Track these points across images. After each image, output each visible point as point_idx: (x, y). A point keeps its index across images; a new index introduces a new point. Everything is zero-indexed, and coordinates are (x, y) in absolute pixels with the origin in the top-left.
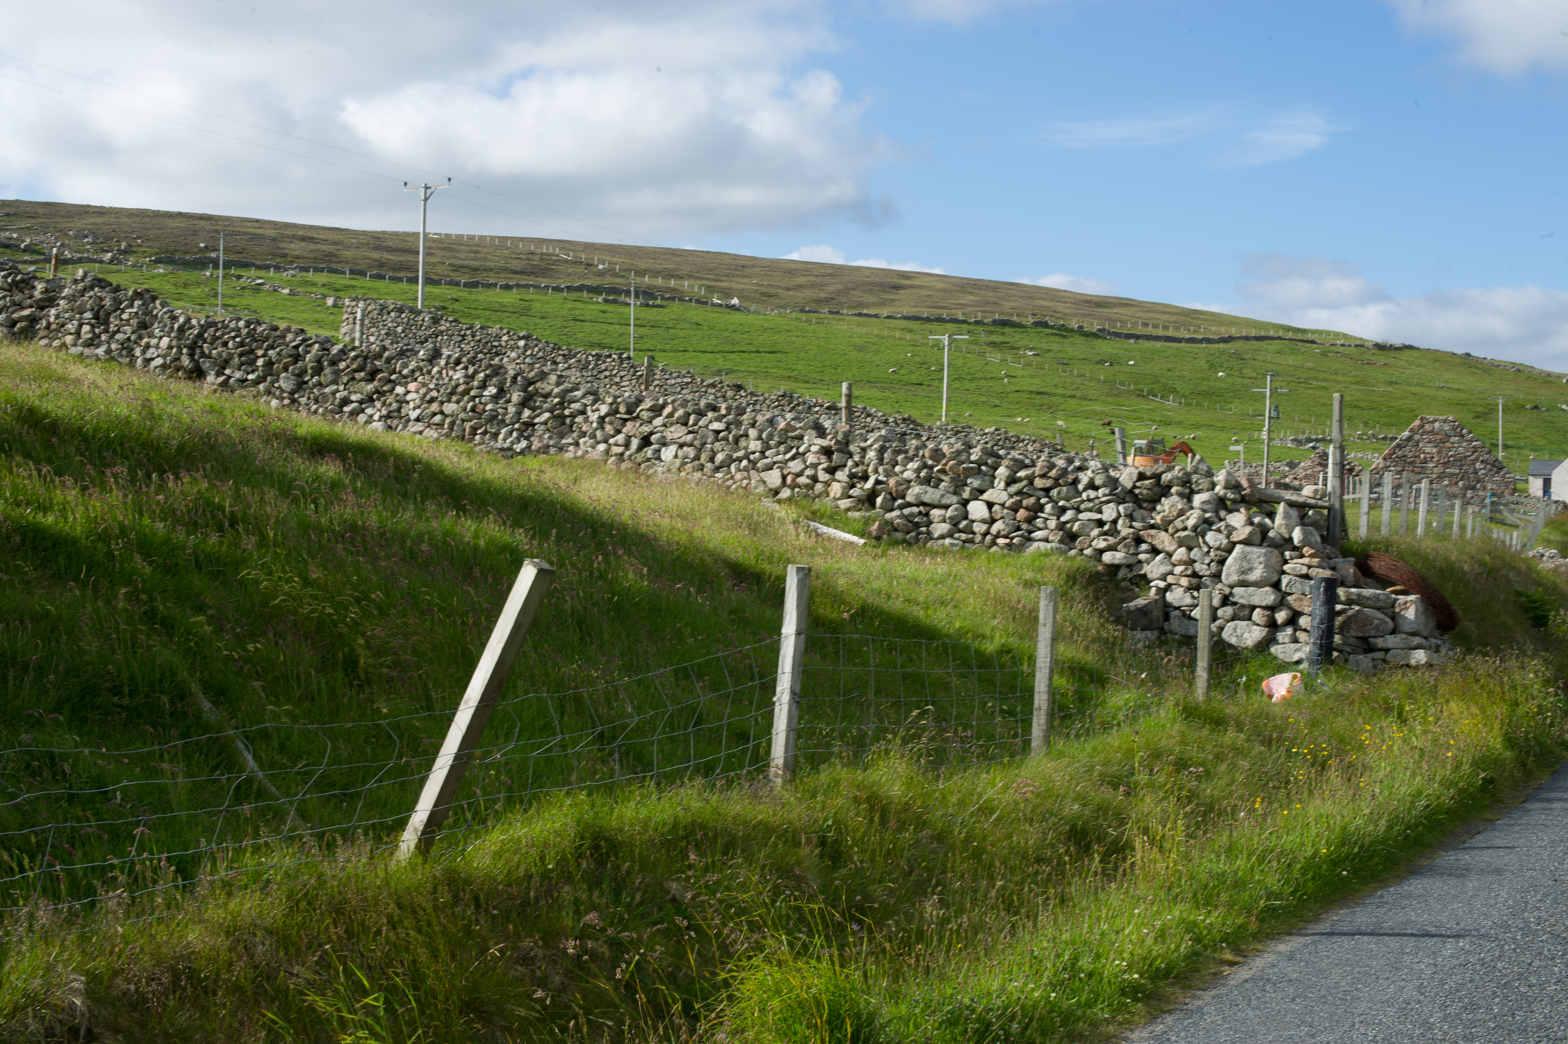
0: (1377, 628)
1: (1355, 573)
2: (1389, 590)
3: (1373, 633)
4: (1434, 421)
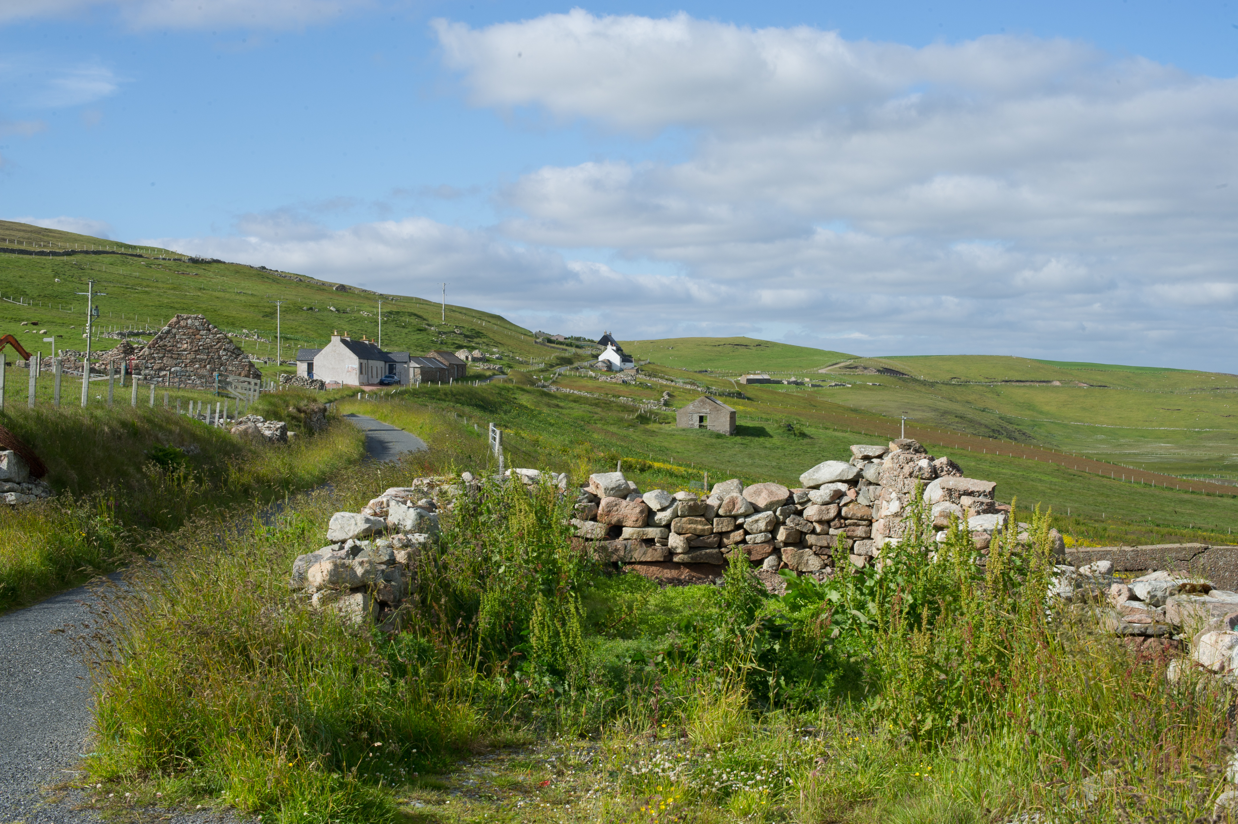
4: (187, 318)
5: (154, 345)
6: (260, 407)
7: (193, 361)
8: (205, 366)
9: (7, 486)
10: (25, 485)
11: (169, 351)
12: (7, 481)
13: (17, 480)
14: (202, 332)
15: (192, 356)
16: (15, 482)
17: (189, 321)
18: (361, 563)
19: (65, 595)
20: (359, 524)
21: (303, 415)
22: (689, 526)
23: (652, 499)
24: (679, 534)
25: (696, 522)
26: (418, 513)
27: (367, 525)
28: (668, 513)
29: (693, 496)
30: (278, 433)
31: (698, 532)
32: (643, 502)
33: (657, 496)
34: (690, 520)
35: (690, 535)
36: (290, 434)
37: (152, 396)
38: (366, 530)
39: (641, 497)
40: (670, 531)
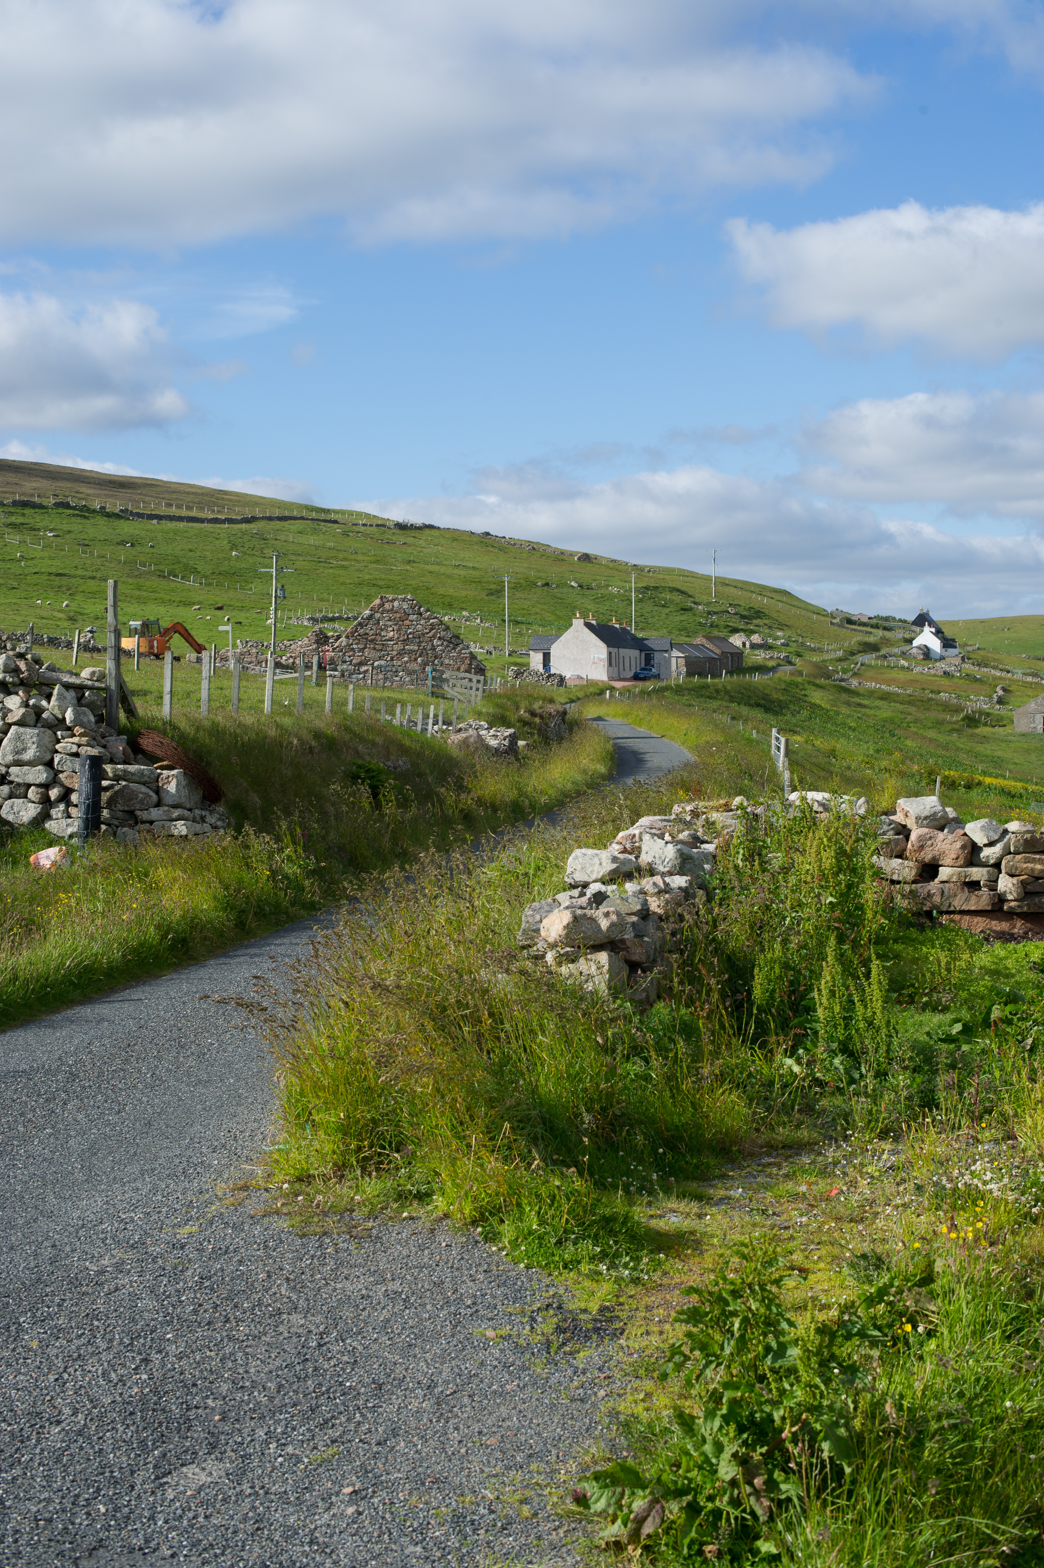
0: (141, 802)
1: (125, 751)
2: (154, 765)
3: (138, 807)
4: (394, 600)
5: (352, 633)
6: (484, 710)
7: (401, 654)
8: (416, 659)
9: (176, 813)
10: (197, 812)
11: (372, 641)
12: (175, 807)
13: (188, 806)
14: (411, 617)
15: (400, 646)
16: (185, 808)
17: (396, 604)
18: (607, 915)
19: (247, 947)
20: (604, 864)
21: (537, 720)
22: (1025, 866)
23: (976, 831)
24: (1012, 876)
25: (1034, 861)
26: (679, 850)
27: (615, 866)
28: (997, 849)
29: (1029, 827)
30: (506, 743)
31: (1036, 874)
32: (965, 834)
33: (983, 826)
34: (1026, 858)
35: (1025, 877)
36: (521, 743)
37: (351, 698)
38: (613, 872)
39: (963, 828)
40: (1000, 872)
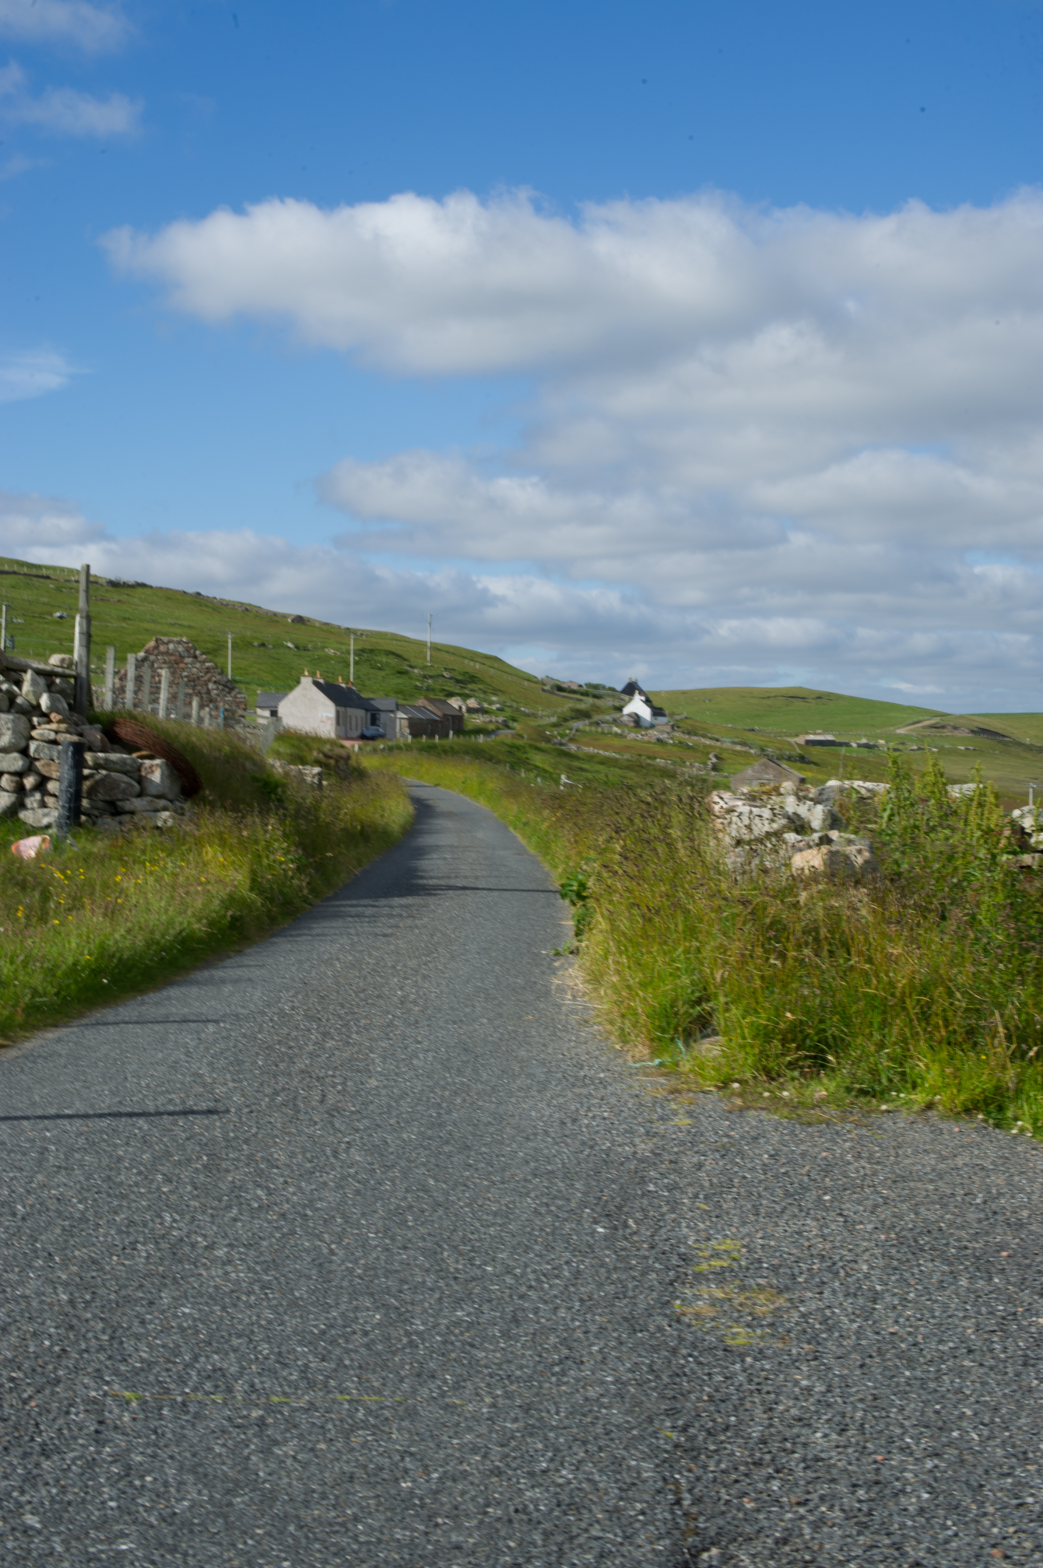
0: (124, 792)
1: (102, 740)
2: (134, 755)
3: (120, 796)
4: (169, 642)
9: (162, 803)
10: (178, 804)
12: (159, 797)
14: (187, 660)
16: (168, 799)
17: (171, 646)
23: (1025, 817)
36: (325, 783)
